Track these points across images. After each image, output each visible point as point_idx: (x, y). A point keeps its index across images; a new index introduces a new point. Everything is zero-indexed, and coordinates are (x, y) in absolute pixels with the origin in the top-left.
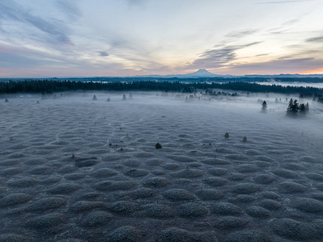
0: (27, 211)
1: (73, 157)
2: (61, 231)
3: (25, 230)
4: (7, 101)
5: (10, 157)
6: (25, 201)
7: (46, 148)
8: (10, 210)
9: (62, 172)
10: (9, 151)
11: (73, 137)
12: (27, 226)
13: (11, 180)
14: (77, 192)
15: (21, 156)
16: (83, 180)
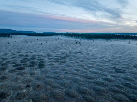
0: (94, 83)
1: (115, 67)
2: (104, 96)
3: (92, 89)
4: (94, 41)
5: (92, 62)
6: (94, 79)
7: (104, 61)
8: (88, 80)
9: (109, 72)
10: (92, 59)
11: (116, 59)
12: (93, 88)
13: (90, 70)
14: (114, 83)
15: (95, 62)
16: (118, 78)
